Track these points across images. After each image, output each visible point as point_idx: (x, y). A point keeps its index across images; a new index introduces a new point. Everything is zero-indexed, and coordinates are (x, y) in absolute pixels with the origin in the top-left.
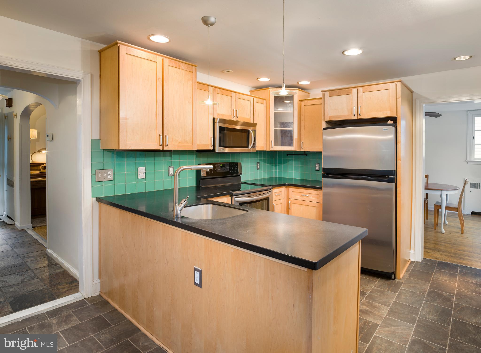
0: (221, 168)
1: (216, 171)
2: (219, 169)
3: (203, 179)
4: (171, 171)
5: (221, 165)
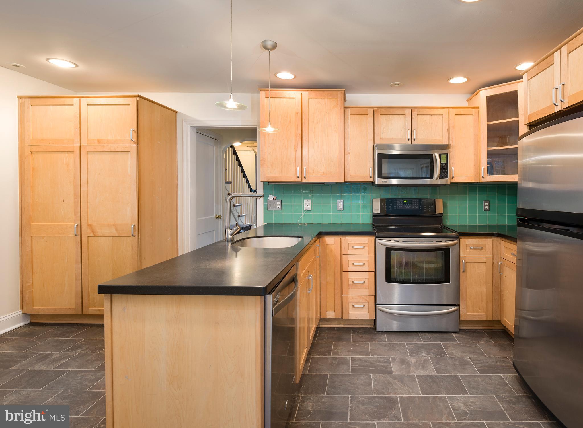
0: (404, 204)
1: (396, 208)
2: (402, 205)
3: (375, 216)
4: (340, 205)
5: (404, 201)
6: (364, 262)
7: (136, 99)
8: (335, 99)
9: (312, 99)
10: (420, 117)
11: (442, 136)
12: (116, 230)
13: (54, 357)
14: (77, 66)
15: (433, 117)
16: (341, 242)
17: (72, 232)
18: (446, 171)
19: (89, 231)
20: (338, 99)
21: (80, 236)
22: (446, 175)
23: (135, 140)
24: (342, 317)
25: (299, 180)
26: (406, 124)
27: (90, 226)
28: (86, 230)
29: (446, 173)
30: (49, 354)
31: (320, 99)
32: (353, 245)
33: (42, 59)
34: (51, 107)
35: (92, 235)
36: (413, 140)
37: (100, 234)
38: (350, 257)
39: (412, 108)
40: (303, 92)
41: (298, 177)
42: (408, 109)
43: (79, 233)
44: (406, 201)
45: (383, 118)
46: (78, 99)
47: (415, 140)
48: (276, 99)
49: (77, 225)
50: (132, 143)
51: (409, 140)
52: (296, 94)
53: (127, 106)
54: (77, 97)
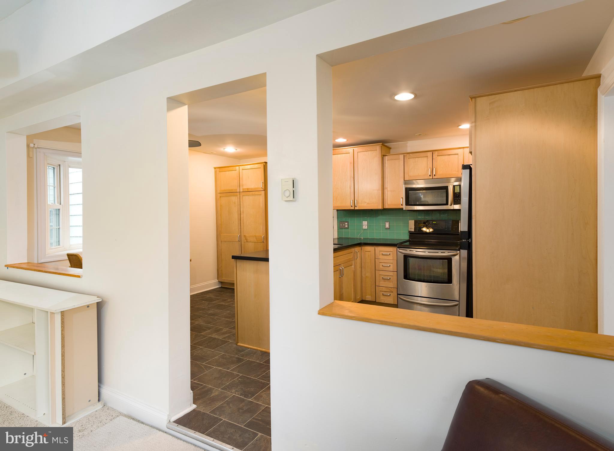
0: (433, 225)
3: (411, 233)
4: (387, 225)
5: (434, 222)
6: (390, 264)
7: (264, 164)
8: (375, 151)
9: (360, 153)
10: (440, 157)
11: (458, 171)
12: (256, 238)
13: (228, 301)
14: (236, 150)
15: (450, 156)
16: (375, 250)
17: (237, 240)
18: (459, 198)
19: (244, 239)
20: (377, 151)
21: (240, 242)
22: (459, 202)
23: (263, 188)
24: (376, 301)
25: (353, 208)
26: (428, 164)
27: (245, 236)
28: (243, 238)
29: (459, 200)
30: (226, 300)
31: (366, 152)
32: (383, 252)
33: (222, 149)
34: (227, 172)
35: (245, 241)
36: (433, 175)
37: (249, 241)
38: (381, 261)
39: (433, 151)
40: (354, 148)
41: (352, 206)
42: (430, 152)
43: (240, 241)
44: (435, 222)
45: (412, 160)
46: (238, 167)
47: (435, 175)
48: (338, 155)
49: (239, 236)
50: (262, 190)
51: (430, 176)
52: (350, 149)
53: (259, 169)
54: (238, 166)
